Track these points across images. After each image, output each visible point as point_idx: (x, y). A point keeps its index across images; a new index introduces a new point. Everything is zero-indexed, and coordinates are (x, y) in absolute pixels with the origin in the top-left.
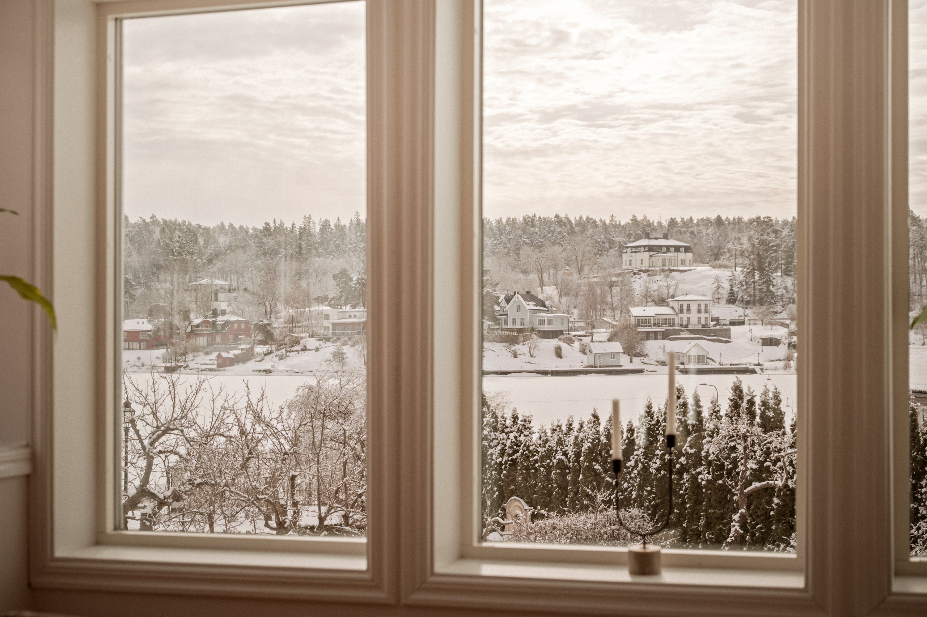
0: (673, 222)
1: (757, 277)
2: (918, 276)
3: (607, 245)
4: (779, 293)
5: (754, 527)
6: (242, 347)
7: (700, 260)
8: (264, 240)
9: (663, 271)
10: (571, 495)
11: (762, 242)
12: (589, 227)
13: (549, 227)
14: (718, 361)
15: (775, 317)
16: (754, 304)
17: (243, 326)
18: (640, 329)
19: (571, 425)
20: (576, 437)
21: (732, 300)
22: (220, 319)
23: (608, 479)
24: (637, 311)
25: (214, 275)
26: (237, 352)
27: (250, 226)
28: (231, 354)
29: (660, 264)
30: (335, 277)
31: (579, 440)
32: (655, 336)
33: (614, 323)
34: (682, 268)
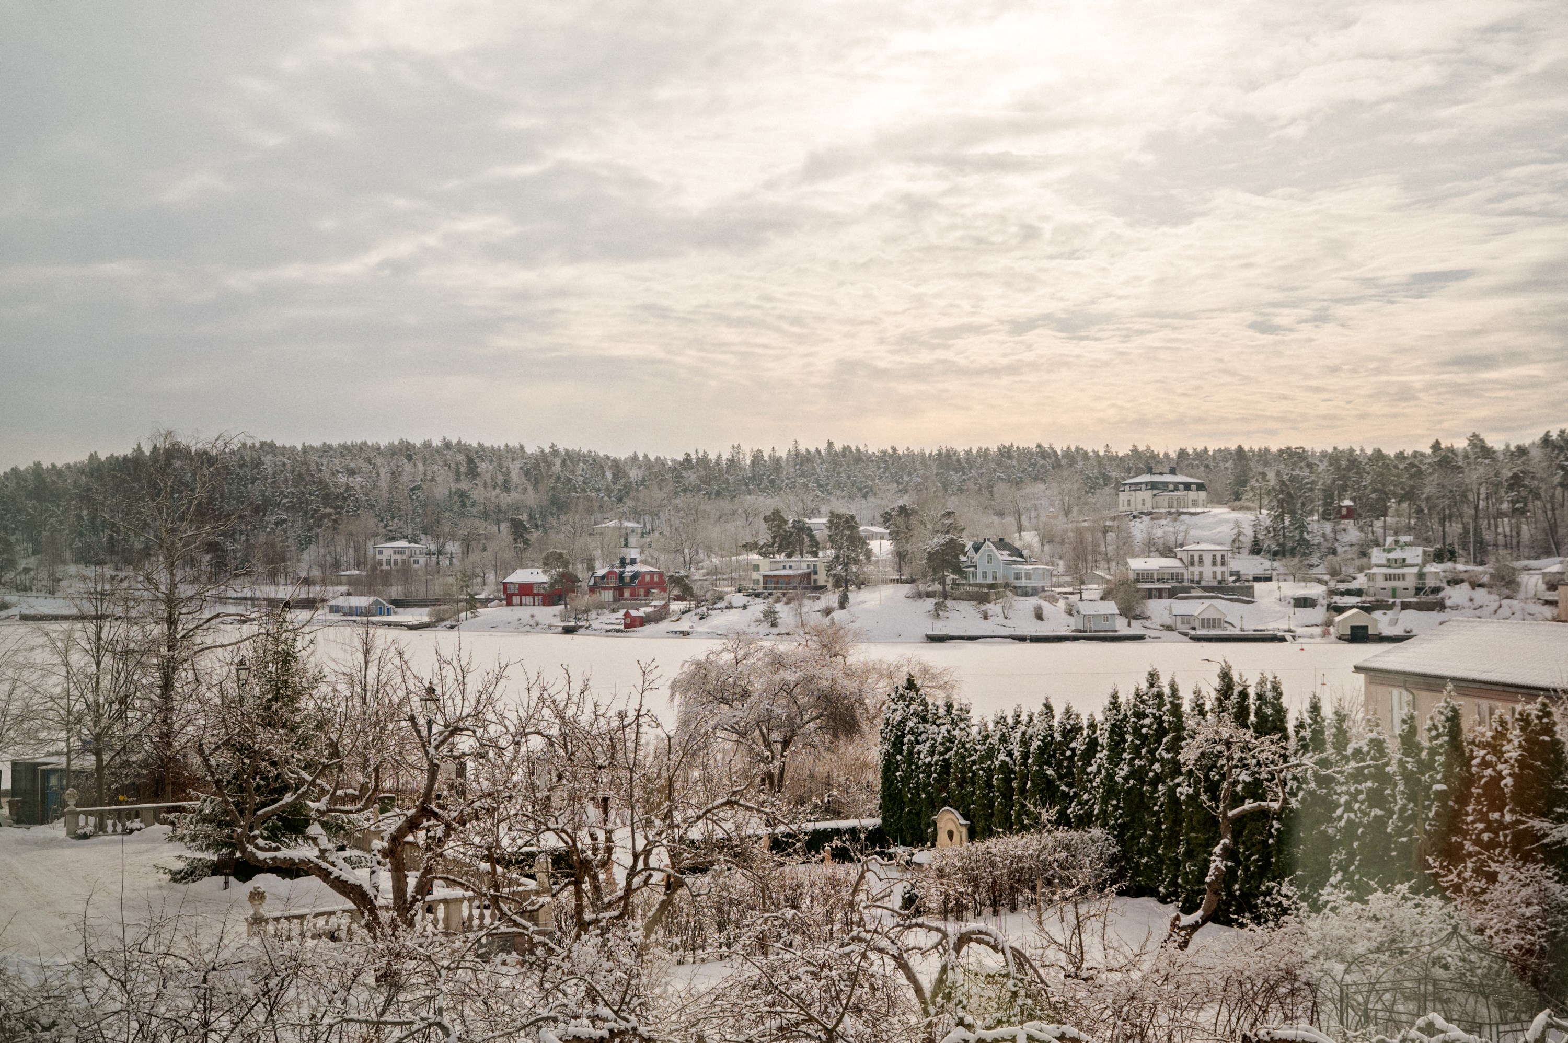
0: (1182, 454)
1: (1287, 522)
2: (1492, 521)
3: (1101, 481)
4: (1316, 542)
5: (1248, 858)
6: (654, 603)
7: (1217, 499)
8: (684, 474)
9: (1170, 513)
10: (1017, 808)
11: (1293, 479)
12: (1079, 459)
13: (1030, 459)
14: (1238, 626)
15: (1310, 572)
16: (1284, 556)
17: (656, 579)
18: (1141, 586)
19: (1019, 716)
20: (1024, 733)
21: (1256, 549)
22: (629, 570)
23: (1063, 788)
24: (1137, 564)
25: (622, 516)
26: (649, 610)
27: (669, 458)
28: (642, 612)
29: (1166, 505)
30: (766, 519)
31: (1027, 737)
32: (1160, 594)
33: (1108, 577)
34: (1193, 510)
